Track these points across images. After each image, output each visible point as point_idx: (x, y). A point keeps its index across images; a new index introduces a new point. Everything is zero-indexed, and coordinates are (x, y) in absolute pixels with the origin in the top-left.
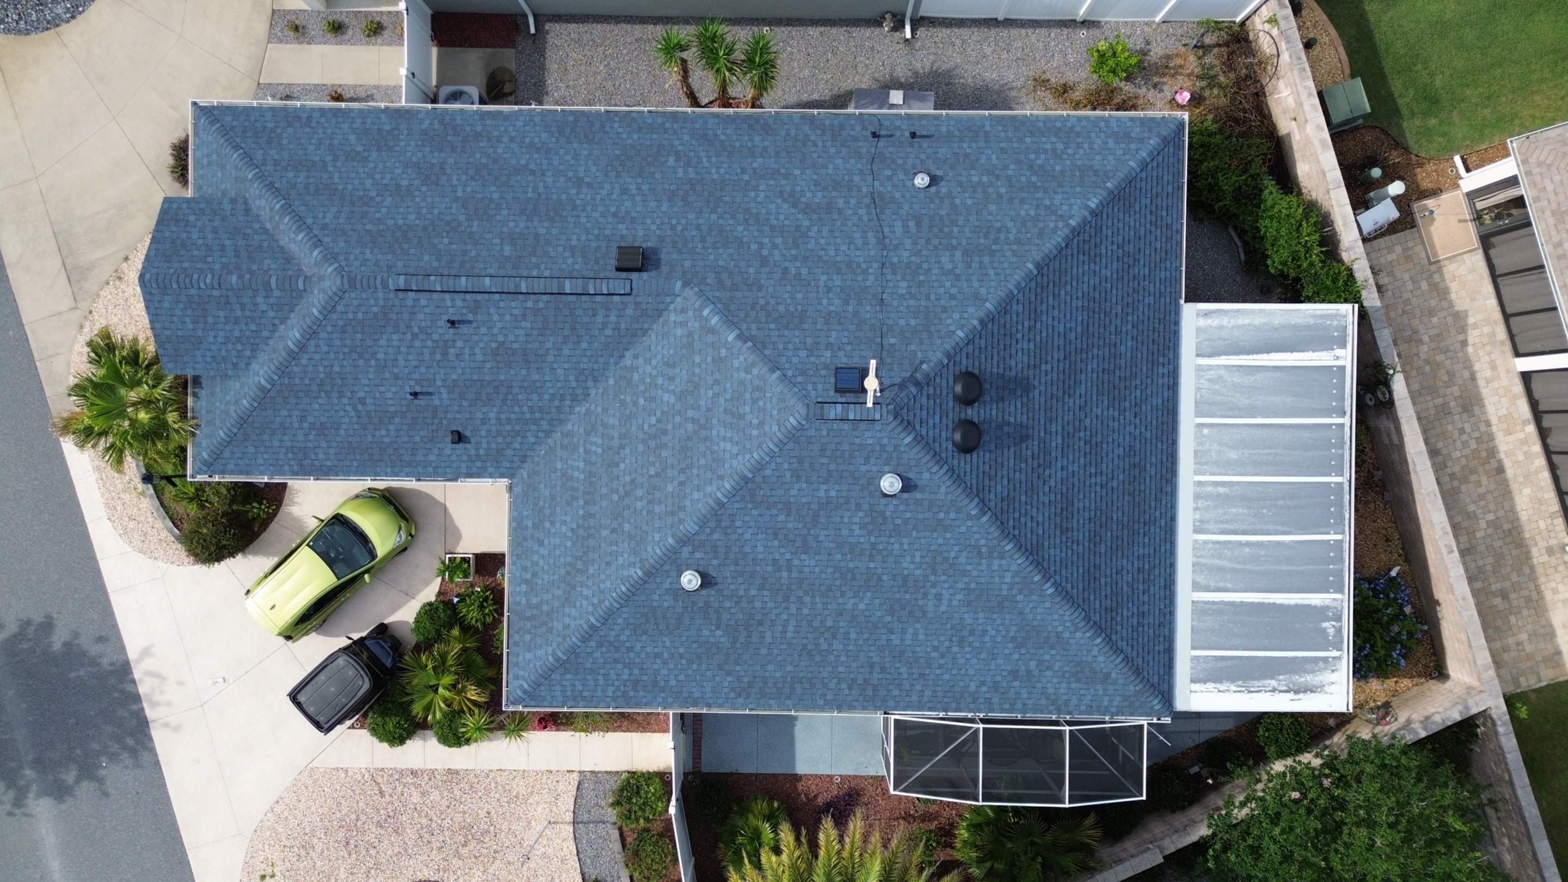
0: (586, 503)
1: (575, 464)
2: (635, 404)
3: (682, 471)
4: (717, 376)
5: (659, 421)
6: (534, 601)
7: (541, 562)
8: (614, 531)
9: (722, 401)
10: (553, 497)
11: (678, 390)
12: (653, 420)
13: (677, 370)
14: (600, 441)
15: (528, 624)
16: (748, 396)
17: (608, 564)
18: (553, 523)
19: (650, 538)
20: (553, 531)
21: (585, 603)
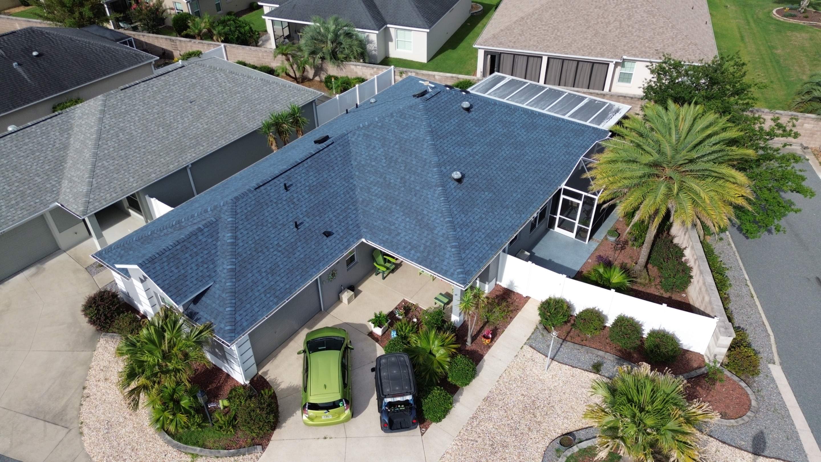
0: (396, 203)
1: (377, 203)
2: (373, 166)
3: (411, 155)
4: (386, 129)
5: (385, 159)
6: (422, 249)
7: (407, 238)
8: (415, 195)
9: (396, 131)
10: (383, 219)
11: (380, 146)
12: (384, 161)
13: (373, 144)
14: (376, 188)
15: (431, 257)
16: (401, 120)
17: (428, 202)
18: (394, 224)
19: (429, 179)
20: (397, 226)
21: (438, 221)
